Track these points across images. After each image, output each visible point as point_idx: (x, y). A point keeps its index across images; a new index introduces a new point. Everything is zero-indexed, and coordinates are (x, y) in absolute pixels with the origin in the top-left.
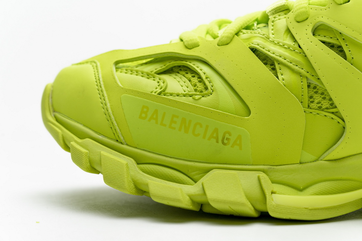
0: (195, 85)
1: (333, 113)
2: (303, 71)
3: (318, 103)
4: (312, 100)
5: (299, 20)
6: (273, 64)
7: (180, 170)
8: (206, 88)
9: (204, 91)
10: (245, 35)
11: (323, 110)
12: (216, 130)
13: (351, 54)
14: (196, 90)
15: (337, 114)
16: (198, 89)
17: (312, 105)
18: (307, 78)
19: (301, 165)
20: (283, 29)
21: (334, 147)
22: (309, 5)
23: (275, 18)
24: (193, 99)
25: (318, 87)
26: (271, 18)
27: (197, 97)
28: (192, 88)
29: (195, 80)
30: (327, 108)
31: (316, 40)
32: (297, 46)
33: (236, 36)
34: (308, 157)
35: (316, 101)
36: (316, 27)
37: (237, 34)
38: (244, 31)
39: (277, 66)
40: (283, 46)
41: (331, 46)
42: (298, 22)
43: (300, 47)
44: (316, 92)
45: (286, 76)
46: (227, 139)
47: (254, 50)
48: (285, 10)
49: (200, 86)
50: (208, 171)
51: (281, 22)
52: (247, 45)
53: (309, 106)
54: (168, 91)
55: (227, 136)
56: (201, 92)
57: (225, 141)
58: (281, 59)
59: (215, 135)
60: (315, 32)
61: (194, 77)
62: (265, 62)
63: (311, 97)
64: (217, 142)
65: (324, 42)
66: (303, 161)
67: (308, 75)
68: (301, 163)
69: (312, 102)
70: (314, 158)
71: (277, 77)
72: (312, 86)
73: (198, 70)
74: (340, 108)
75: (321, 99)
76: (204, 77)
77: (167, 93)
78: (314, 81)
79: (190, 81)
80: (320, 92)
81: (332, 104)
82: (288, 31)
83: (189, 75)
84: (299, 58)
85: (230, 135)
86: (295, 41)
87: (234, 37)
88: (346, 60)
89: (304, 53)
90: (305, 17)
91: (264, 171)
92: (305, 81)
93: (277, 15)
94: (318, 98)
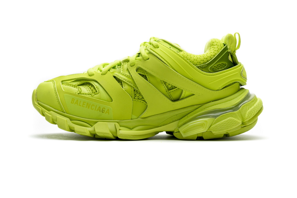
0: (92, 90)
1: (143, 100)
2: (132, 85)
3: (138, 97)
4: (135, 96)
5: (131, 65)
6: (121, 82)
7: (87, 122)
8: (96, 91)
9: (95, 92)
10: (112, 70)
11: (139, 100)
12: (100, 107)
13: (149, 79)
14: (92, 92)
15: (145, 101)
16: (93, 92)
17: (135, 98)
18: (133, 87)
19: (131, 120)
20: (126, 69)
21: (144, 113)
22: (136, 59)
23: (123, 64)
24: (92, 95)
25: (138, 91)
26: (122, 64)
27: (93, 95)
28: (91, 91)
29: (92, 88)
30: (141, 99)
31: (137, 73)
32: (130, 76)
33: (108, 71)
34: (134, 117)
35: (137, 96)
36: (137, 68)
37: (109, 70)
38: (112, 69)
39: (123, 83)
40: (125, 76)
41: (143, 76)
42: (131, 66)
43: (131, 76)
44: (137, 93)
45: (126, 87)
46: (104, 111)
47: (115, 77)
48: (127, 61)
49: (94, 91)
50: (96, 122)
51: (126, 66)
52: (112, 75)
53: (134, 98)
54: (82, 92)
55: (104, 109)
56: (95, 93)
57: (103, 111)
58: (124, 80)
59: (99, 109)
60: (137, 70)
61: (92, 87)
62: (119, 81)
63: (135, 95)
64: (100, 112)
65: (140, 74)
66: (132, 118)
67: (134, 86)
68: (131, 119)
69: (136, 96)
70: (137, 117)
71: (123, 87)
72: (136, 91)
73: (94, 84)
74: (145, 99)
75: (139, 95)
76: (95, 87)
77: (82, 93)
78: (136, 89)
79: (90, 88)
80: (139, 93)
81: (143, 97)
82: (128, 69)
83: (90, 86)
84: (131, 80)
85: (105, 109)
86: (130, 74)
87: (107, 71)
88: (147, 81)
89: (133, 78)
90: (133, 64)
91: (117, 122)
92: (133, 88)
93: (124, 63)
94: (138, 95)
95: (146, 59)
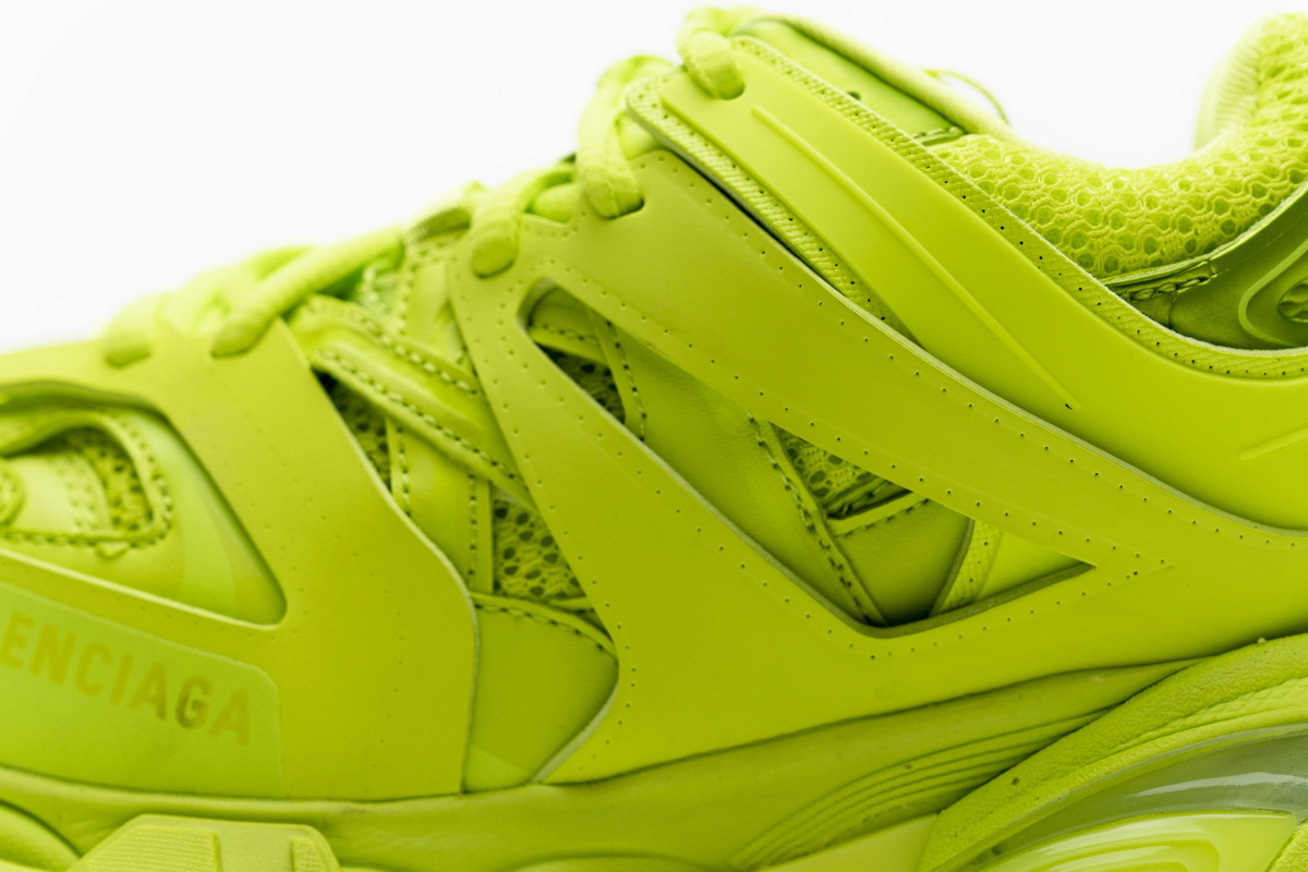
0: (117, 503)
1: (580, 613)
2: (476, 461)
3: (532, 575)
4: (509, 563)
5: (484, 268)
6: (382, 432)
8: (150, 515)
9: (142, 522)
10: (323, 310)
11: (545, 603)
12: (158, 674)
13: (639, 402)
14: (116, 522)
15: (589, 615)
16: (126, 517)
17: (509, 583)
18: (490, 484)
19: (464, 802)
20: (436, 304)
21: (583, 736)
22: (530, 210)
23: (423, 253)
24: (101, 555)
25: (532, 519)
26: (412, 252)
27: (110, 549)
28: (106, 513)
29: (121, 483)
30: (562, 595)
31: (524, 342)
32: (464, 369)
33: (279, 324)
34: (491, 767)
35: (524, 568)
36: (537, 295)
37: (288, 314)
38: (319, 302)
39: (393, 438)
40: (418, 366)
41: (583, 371)
42: (482, 276)
43: (475, 373)
44: (526, 537)
45: (419, 476)
46: (198, 705)
47: (327, 381)
48: (450, 225)
49: (132, 508)
50: (121, 818)
51: (438, 270)
52: (305, 357)
53: (497, 586)
54: (23, 523)
55: (196, 694)
56: (134, 527)
57: (190, 713)
58: (405, 414)
59: (153, 691)
60: (531, 316)
61: (119, 470)
62: (362, 419)
63: (509, 554)
64: (162, 714)
65: (555, 356)
66: (473, 783)
67: (494, 474)
68: (466, 791)
69: (511, 571)
70: (516, 773)
71: (388, 484)
72: (513, 513)
73: (131, 446)
74: (593, 599)
75: (540, 560)
76: (145, 472)
77: (17, 532)
78: (518, 503)
79: (105, 484)
80: (538, 534)
81: (574, 582)
82: (448, 308)
83: (107, 465)
84: (466, 412)
85: (206, 690)
86: (465, 348)
87: (268, 324)
88: (622, 419)
89: (483, 393)
90: (501, 260)
91: (323, 825)
92: (483, 494)
93: (431, 245)
94: (529, 556)
95: (615, 209)
